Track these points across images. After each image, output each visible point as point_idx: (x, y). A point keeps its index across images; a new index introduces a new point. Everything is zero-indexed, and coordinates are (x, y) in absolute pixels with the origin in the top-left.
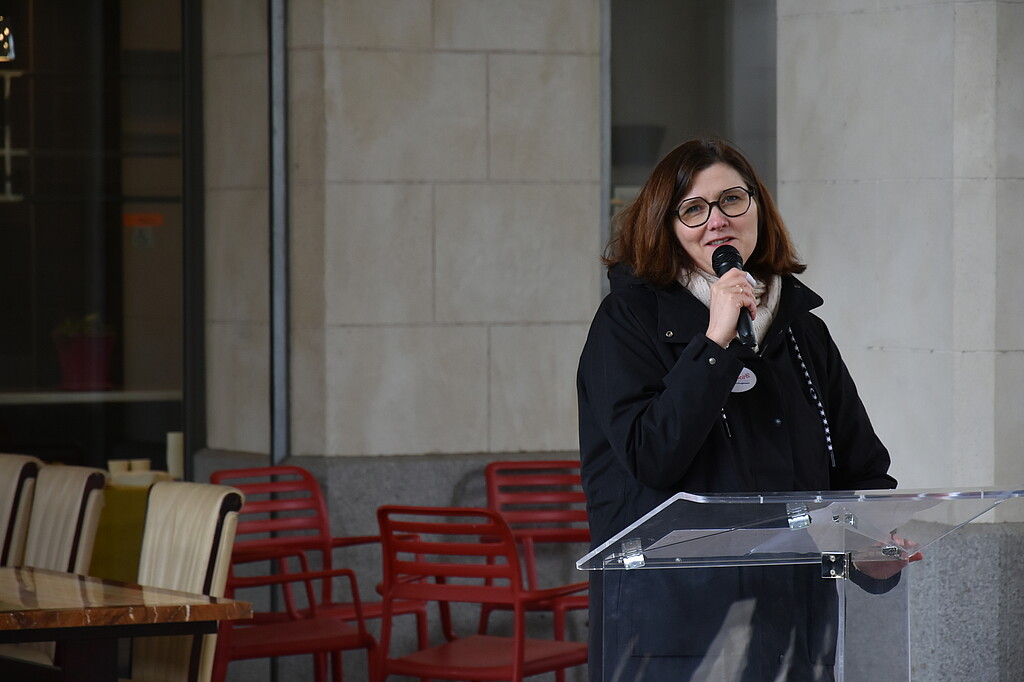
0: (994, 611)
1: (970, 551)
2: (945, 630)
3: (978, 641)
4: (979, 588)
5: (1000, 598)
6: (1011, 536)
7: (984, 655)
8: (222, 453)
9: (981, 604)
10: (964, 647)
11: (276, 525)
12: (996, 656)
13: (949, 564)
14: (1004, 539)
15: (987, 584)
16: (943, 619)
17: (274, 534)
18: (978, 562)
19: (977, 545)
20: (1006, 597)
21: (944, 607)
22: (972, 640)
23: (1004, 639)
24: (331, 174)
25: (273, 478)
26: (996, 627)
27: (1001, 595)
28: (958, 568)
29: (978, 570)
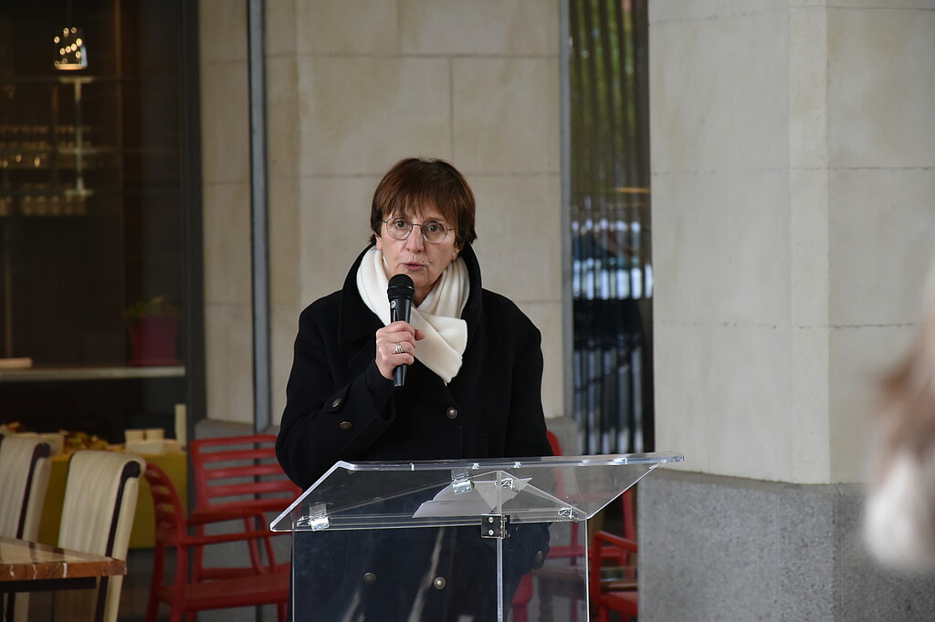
0: (828, 565)
1: (807, 509)
2: (786, 582)
3: (815, 592)
4: (815, 544)
5: (834, 552)
6: (844, 495)
7: (821, 604)
8: (218, 423)
9: (818, 557)
10: (803, 597)
11: (259, 487)
12: (831, 606)
13: (789, 521)
14: (837, 498)
15: (823, 540)
16: (784, 572)
17: (257, 495)
18: (815, 520)
19: (813, 504)
20: (840, 551)
21: (784, 561)
22: (810, 591)
23: (838, 589)
24: (306, 167)
25: (257, 445)
26: (831, 579)
27: (835, 549)
28: (796, 526)
29: (814, 527)
